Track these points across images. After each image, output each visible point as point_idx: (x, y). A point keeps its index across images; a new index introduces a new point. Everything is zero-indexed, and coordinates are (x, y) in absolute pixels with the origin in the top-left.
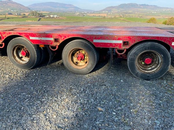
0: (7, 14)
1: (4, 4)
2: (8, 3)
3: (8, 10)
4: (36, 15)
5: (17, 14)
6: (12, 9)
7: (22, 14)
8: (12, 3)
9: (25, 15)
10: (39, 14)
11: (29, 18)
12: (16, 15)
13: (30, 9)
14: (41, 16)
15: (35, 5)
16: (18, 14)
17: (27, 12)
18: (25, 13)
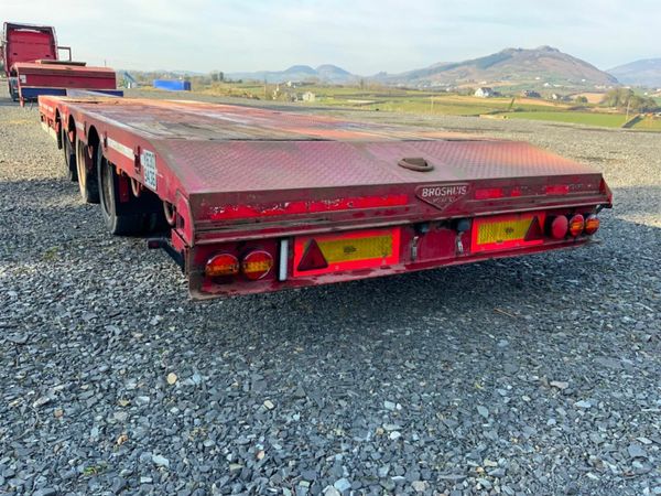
0: (523, 95)
1: (527, 62)
2: (541, 56)
3: (533, 82)
4: (626, 105)
5: (555, 97)
6: (548, 80)
7: (575, 97)
8: (554, 57)
9: (584, 100)
10: (642, 101)
11: (596, 112)
12: (551, 100)
13: (614, 80)
14: (645, 110)
15: (643, 64)
16: (559, 96)
17: (599, 92)
18: (587, 96)
